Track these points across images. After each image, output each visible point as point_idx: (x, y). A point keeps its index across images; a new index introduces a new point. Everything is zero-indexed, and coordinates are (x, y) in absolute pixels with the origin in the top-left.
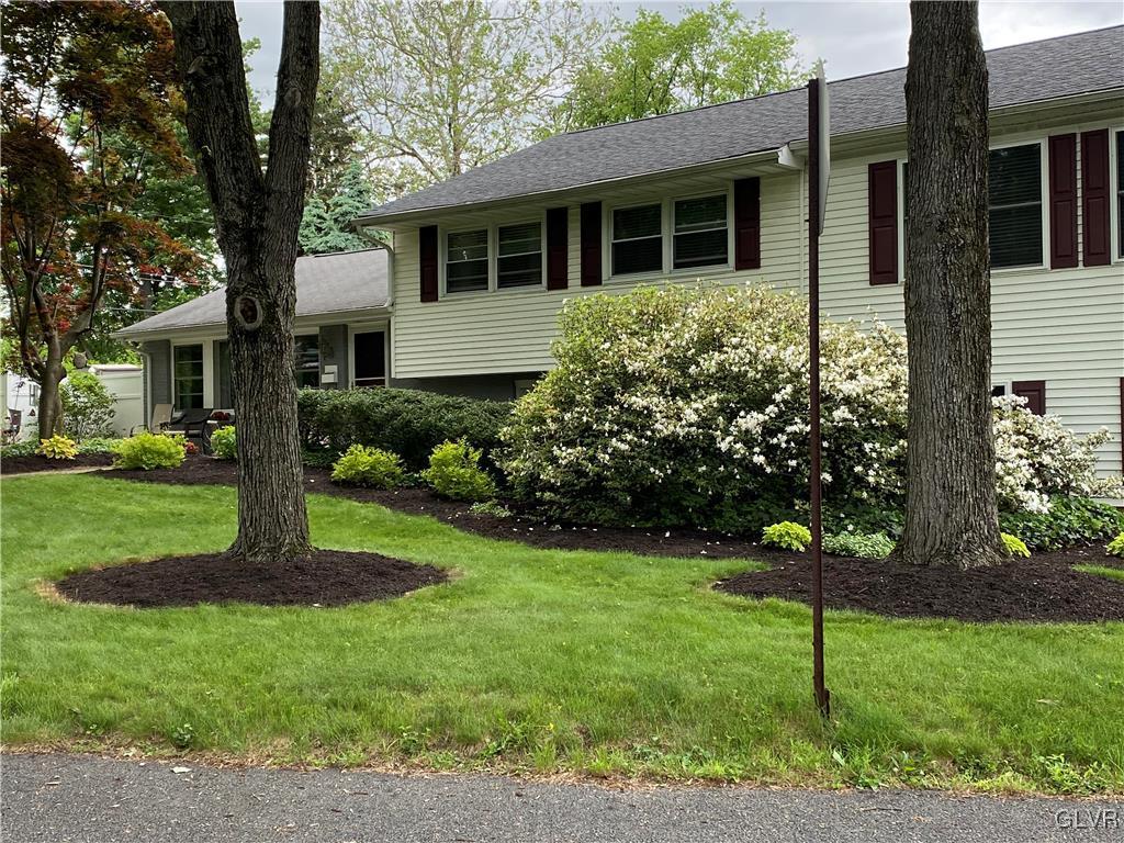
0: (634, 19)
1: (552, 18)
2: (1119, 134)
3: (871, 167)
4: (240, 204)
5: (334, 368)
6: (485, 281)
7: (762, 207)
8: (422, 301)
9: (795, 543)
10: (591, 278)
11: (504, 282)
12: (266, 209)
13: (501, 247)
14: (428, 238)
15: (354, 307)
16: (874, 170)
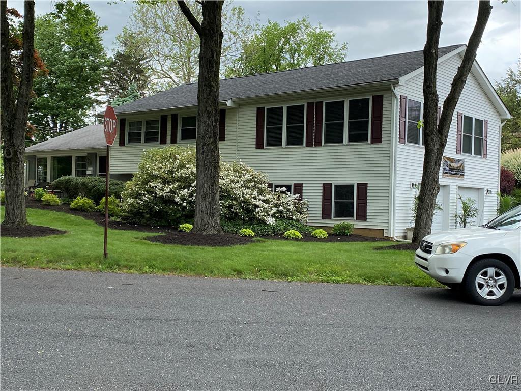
0: (266, 24)
1: (231, 23)
2: (326, 103)
3: (258, 108)
4: (8, 121)
5: (91, 169)
6: (140, 140)
7: (226, 120)
8: (120, 146)
9: (187, 230)
10: (174, 141)
11: (147, 140)
12: (15, 123)
13: (146, 128)
14: (122, 123)
15: (97, 147)
16: (258, 109)
